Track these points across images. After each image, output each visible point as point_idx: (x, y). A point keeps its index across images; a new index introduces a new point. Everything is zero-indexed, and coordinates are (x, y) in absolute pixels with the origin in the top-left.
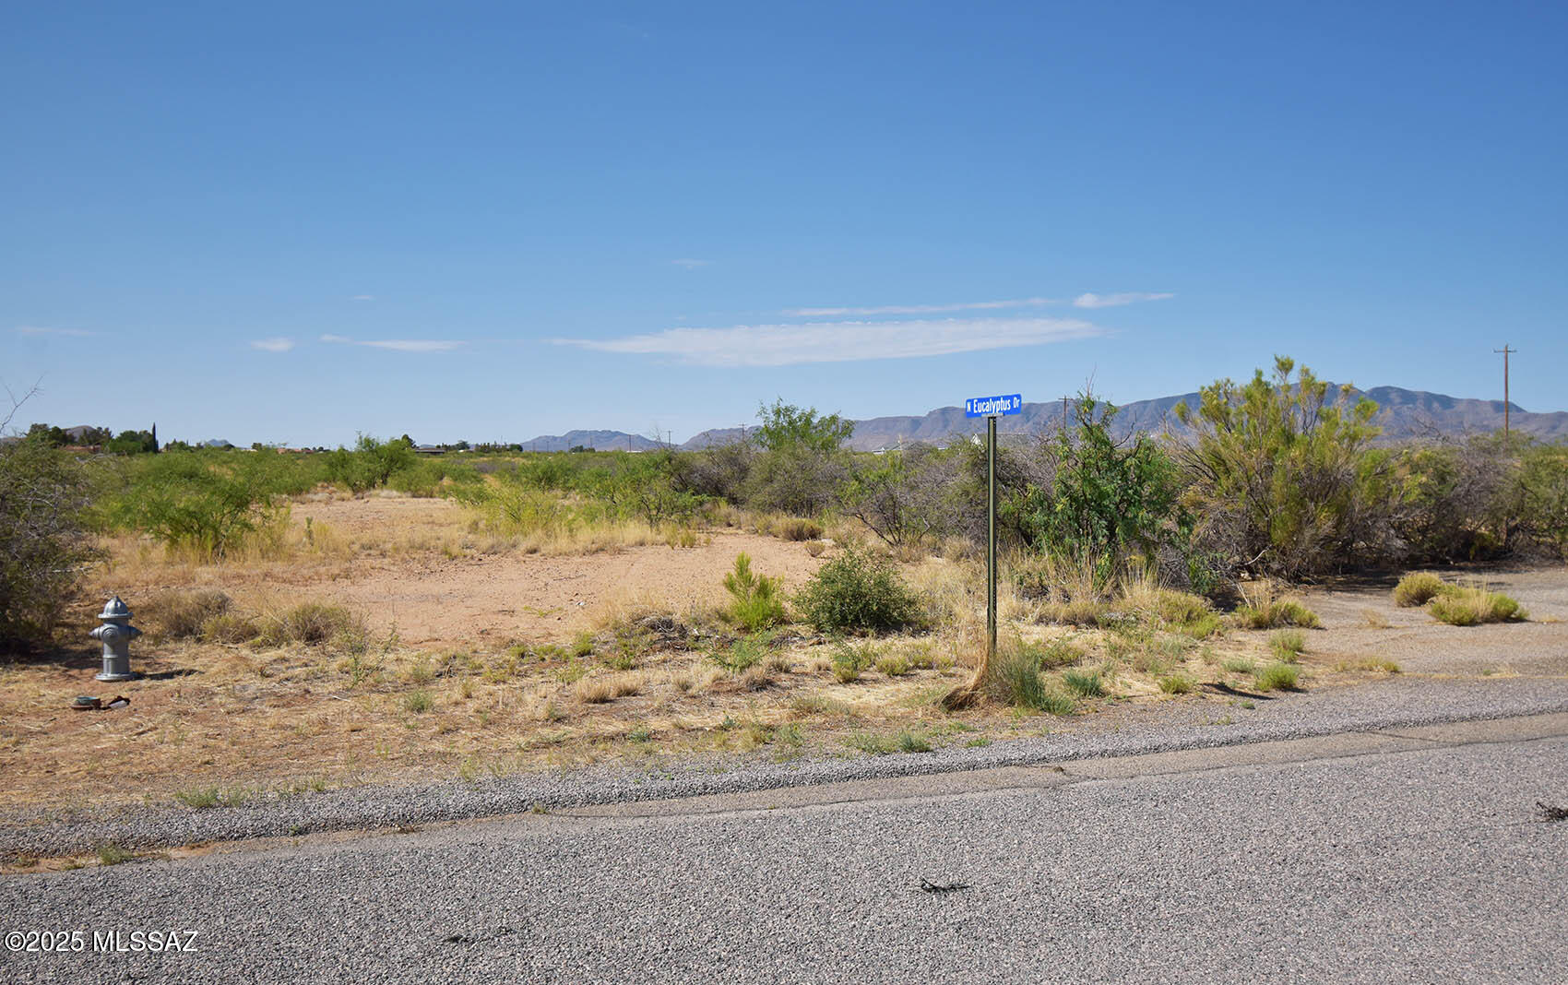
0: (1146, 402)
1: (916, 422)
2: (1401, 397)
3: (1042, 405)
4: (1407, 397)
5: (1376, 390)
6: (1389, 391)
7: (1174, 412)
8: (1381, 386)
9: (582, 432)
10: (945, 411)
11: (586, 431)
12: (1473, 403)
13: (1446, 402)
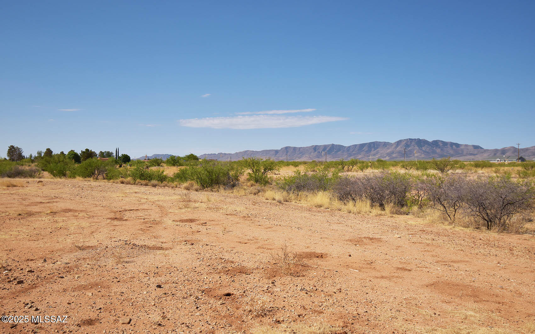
0: (356, 145)
1: (277, 152)
2: (443, 144)
3: (320, 146)
4: (445, 144)
5: (434, 141)
6: (438, 141)
7: (365, 148)
8: (435, 140)
9: (158, 155)
10: (286, 148)
11: (159, 155)
12: (466, 145)
13: (457, 145)
